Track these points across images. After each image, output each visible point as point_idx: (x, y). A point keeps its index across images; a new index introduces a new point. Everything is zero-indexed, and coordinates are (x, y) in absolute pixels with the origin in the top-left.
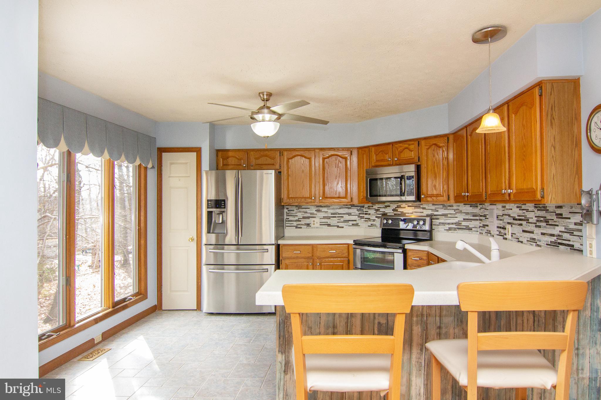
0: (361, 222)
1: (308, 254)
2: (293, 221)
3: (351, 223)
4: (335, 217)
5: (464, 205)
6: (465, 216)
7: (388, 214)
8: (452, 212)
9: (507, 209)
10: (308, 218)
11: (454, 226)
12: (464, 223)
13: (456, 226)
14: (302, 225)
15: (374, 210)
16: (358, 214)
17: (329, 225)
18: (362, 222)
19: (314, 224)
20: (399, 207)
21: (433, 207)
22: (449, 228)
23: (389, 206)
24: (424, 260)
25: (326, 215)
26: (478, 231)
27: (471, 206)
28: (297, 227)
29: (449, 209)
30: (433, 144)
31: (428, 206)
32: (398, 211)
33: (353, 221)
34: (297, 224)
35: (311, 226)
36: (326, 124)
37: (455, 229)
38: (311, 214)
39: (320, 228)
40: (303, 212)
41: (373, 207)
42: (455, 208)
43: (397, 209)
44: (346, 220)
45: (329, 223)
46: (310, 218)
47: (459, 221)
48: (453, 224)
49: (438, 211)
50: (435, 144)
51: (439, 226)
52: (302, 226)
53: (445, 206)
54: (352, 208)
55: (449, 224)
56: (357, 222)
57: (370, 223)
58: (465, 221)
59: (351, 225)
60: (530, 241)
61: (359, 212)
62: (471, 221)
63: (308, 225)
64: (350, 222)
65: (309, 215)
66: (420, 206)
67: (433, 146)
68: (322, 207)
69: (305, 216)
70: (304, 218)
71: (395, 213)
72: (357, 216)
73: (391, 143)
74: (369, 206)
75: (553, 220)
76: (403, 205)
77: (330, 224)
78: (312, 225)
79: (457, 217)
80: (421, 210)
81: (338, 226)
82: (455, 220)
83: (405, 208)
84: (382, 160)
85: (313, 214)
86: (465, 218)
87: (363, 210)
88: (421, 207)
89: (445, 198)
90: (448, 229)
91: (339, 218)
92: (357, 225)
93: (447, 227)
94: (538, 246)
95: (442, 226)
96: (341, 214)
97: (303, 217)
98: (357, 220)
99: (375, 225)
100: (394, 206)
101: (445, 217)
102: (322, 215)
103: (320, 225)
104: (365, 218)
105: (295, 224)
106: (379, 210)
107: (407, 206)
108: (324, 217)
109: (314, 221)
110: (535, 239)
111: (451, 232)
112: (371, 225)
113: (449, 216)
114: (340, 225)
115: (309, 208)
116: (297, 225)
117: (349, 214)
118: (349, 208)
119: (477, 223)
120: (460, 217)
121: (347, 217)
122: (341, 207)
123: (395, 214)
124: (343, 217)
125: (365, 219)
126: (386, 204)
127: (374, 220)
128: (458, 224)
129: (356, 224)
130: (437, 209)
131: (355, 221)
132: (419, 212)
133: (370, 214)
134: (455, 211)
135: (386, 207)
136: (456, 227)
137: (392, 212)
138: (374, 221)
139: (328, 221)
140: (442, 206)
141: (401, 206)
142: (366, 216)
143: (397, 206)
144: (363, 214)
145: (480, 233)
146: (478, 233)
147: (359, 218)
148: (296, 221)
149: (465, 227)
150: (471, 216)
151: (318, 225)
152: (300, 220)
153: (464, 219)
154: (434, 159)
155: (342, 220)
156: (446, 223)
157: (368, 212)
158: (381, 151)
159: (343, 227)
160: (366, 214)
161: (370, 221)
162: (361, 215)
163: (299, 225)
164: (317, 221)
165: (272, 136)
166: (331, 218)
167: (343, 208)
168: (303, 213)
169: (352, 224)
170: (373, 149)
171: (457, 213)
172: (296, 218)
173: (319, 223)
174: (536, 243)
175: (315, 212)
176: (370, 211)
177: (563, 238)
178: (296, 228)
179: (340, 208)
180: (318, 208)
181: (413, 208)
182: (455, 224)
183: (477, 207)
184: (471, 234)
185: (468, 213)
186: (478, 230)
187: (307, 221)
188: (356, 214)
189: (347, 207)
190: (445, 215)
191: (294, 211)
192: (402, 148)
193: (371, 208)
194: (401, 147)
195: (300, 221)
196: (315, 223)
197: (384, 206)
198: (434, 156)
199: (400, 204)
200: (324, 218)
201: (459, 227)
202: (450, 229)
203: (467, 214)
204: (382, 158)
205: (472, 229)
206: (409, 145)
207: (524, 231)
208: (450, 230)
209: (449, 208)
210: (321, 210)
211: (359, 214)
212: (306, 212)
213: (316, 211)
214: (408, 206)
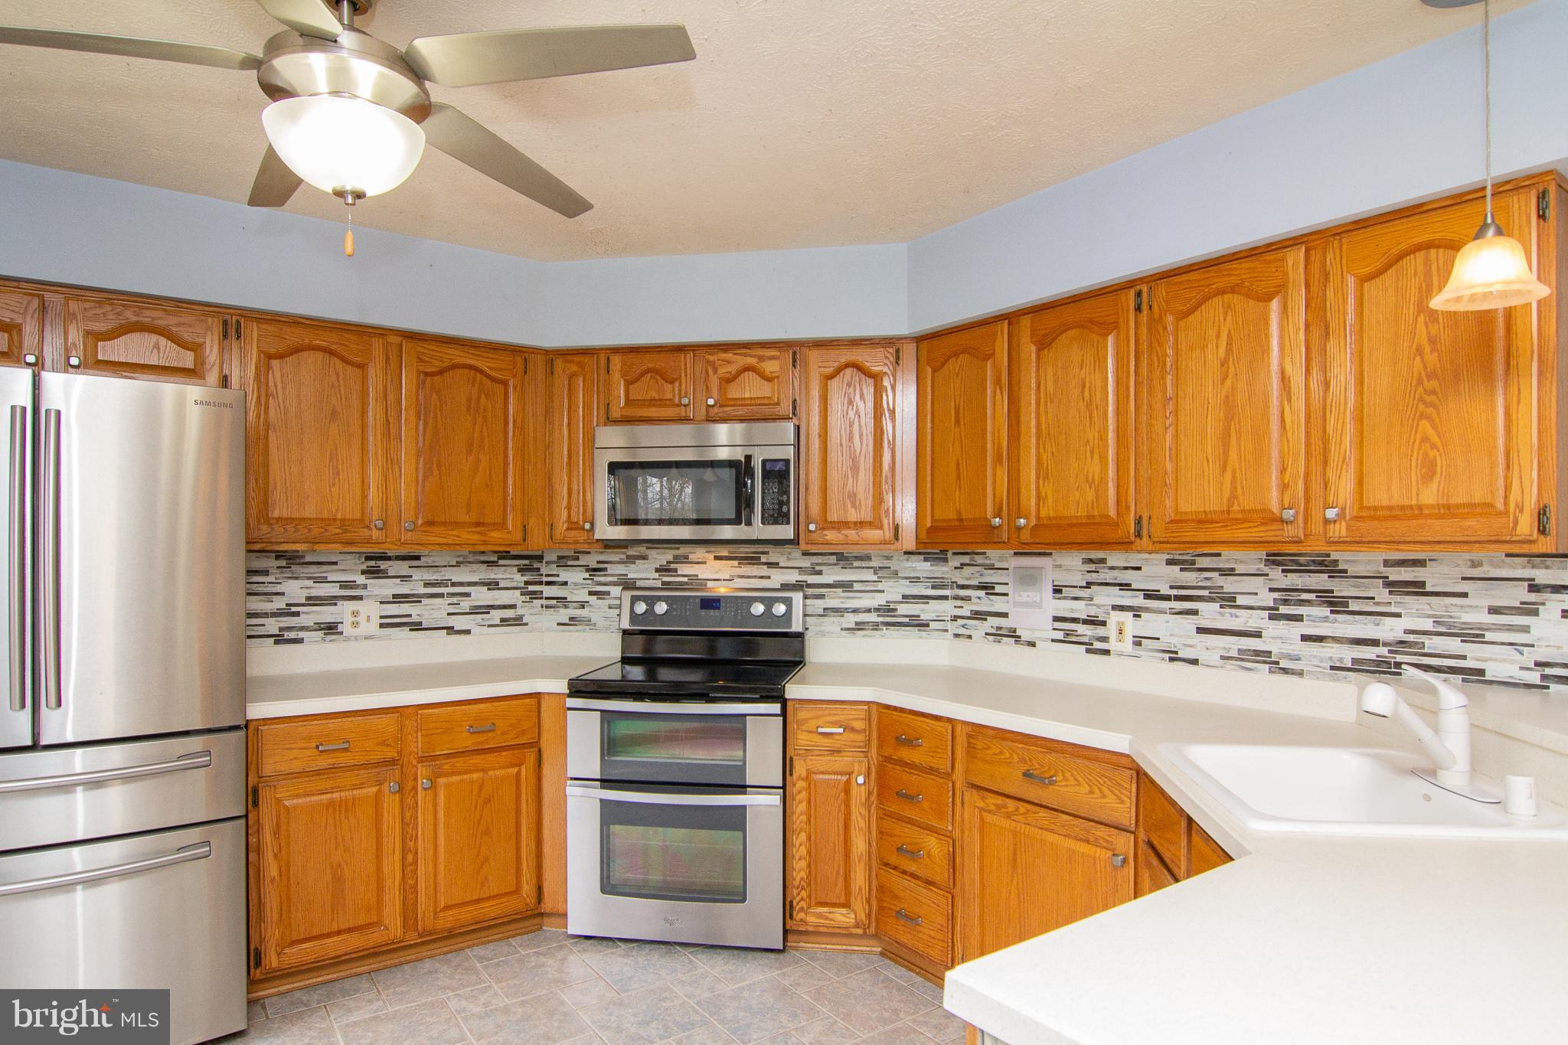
0: (529, 611)
1: (380, 748)
2: (266, 615)
3: (496, 616)
4: (441, 595)
5: (906, 556)
6: (908, 586)
7: (639, 584)
8: (870, 576)
9: (1112, 568)
10: (332, 600)
11: (873, 617)
12: (904, 609)
13: (878, 616)
14: (302, 629)
15: (583, 569)
16: (523, 585)
17: (417, 627)
18: (533, 611)
19: (355, 624)
20: (684, 559)
21: (806, 563)
22: (857, 623)
23: (644, 558)
24: (858, 731)
25: (404, 589)
26: (947, 631)
27: (926, 560)
28: (279, 640)
29: (856, 568)
30: (847, 365)
31: (789, 559)
32: (679, 573)
33: (504, 607)
34: (283, 625)
35: (342, 633)
36: (571, 215)
37: (876, 626)
38: (344, 585)
39: (380, 638)
40: (309, 578)
41: (577, 559)
42: (875, 563)
43: (673, 566)
44: (480, 607)
45: (415, 619)
46: (340, 603)
47: (887, 602)
48: (869, 611)
49: (820, 573)
50: (857, 367)
51: (825, 619)
52: (301, 634)
53: (847, 559)
54: (501, 562)
55: (855, 611)
56: (519, 611)
57: (564, 614)
58: (907, 603)
59: (498, 622)
60: (1243, 660)
61: (525, 578)
62: (928, 603)
63: (331, 629)
64: (493, 612)
65: (334, 590)
66: (759, 558)
67: (849, 371)
68: (389, 558)
69: (314, 593)
70: (313, 601)
71: (665, 579)
72: (518, 592)
73: (690, 346)
74: (560, 558)
75: (1373, 598)
76: (699, 553)
77: (420, 623)
78: (346, 628)
79: (883, 591)
80: (764, 570)
81: (450, 630)
82: (879, 600)
83: (705, 563)
84: (653, 402)
85: (351, 588)
86: (907, 593)
87: (538, 569)
88: (764, 559)
89: (887, 534)
90: (853, 626)
91: (455, 600)
92: (518, 621)
93: (851, 620)
94: (1287, 673)
95: (832, 619)
96: (461, 584)
97: (308, 598)
98: (519, 604)
99: (588, 622)
100: (663, 557)
101: (843, 591)
102: (387, 588)
103: (382, 626)
104: (547, 598)
105: (272, 626)
106: (605, 569)
107: (711, 556)
108: (394, 596)
109: (355, 614)
110: (1270, 652)
111: (864, 636)
112: (571, 619)
113: (857, 587)
114: (459, 623)
115: (335, 563)
116: (281, 629)
117: (492, 585)
118: (490, 564)
119: (948, 608)
120: (892, 591)
121: (482, 596)
122: (461, 559)
123: (664, 583)
124: (468, 595)
125: (544, 602)
126: (631, 552)
127: (582, 605)
128: (887, 610)
129: (515, 619)
130: (818, 568)
131: (513, 607)
132: (755, 577)
133: (565, 583)
134: (875, 574)
135: (631, 559)
136: (881, 619)
137: (656, 575)
138: (583, 607)
139: (414, 611)
140: (834, 557)
141: (691, 556)
142: (548, 591)
143: (675, 557)
144: (541, 583)
145: (957, 636)
146: (949, 635)
147: (523, 598)
148: (274, 615)
149: (907, 620)
150: (927, 587)
151: (373, 628)
152: (294, 609)
153: (904, 597)
154: (851, 414)
155: (465, 604)
156: (846, 610)
157: (558, 576)
158: (648, 371)
159: (468, 632)
160: (549, 583)
161: (566, 607)
162: (531, 588)
163: (290, 629)
164: (370, 611)
165: (377, 196)
166: (425, 601)
167: (470, 562)
168: (310, 583)
169: (503, 620)
170: (616, 361)
171: (883, 578)
172: (279, 604)
173: (376, 621)
174: (1277, 663)
175: (361, 579)
176: (564, 575)
177: (1426, 650)
178: (277, 642)
179: (458, 564)
180: (372, 563)
181: (735, 563)
182: (877, 610)
183: (946, 560)
184: (927, 638)
185: (919, 578)
186: (949, 625)
187: (326, 614)
188: (514, 585)
189: (483, 558)
190: (846, 586)
191: (266, 573)
192: (733, 369)
193: (570, 563)
194: (729, 362)
195: (297, 614)
196: (362, 619)
197: (624, 557)
198: (850, 403)
199: (683, 550)
200: (398, 598)
201: (888, 618)
202: (860, 626)
203: (915, 580)
204: (654, 394)
205: (927, 625)
206: (761, 359)
207: (1201, 630)
208: (859, 629)
209: (856, 564)
210: (385, 571)
211: (527, 583)
212: (323, 580)
213: (363, 572)
214: (717, 558)
